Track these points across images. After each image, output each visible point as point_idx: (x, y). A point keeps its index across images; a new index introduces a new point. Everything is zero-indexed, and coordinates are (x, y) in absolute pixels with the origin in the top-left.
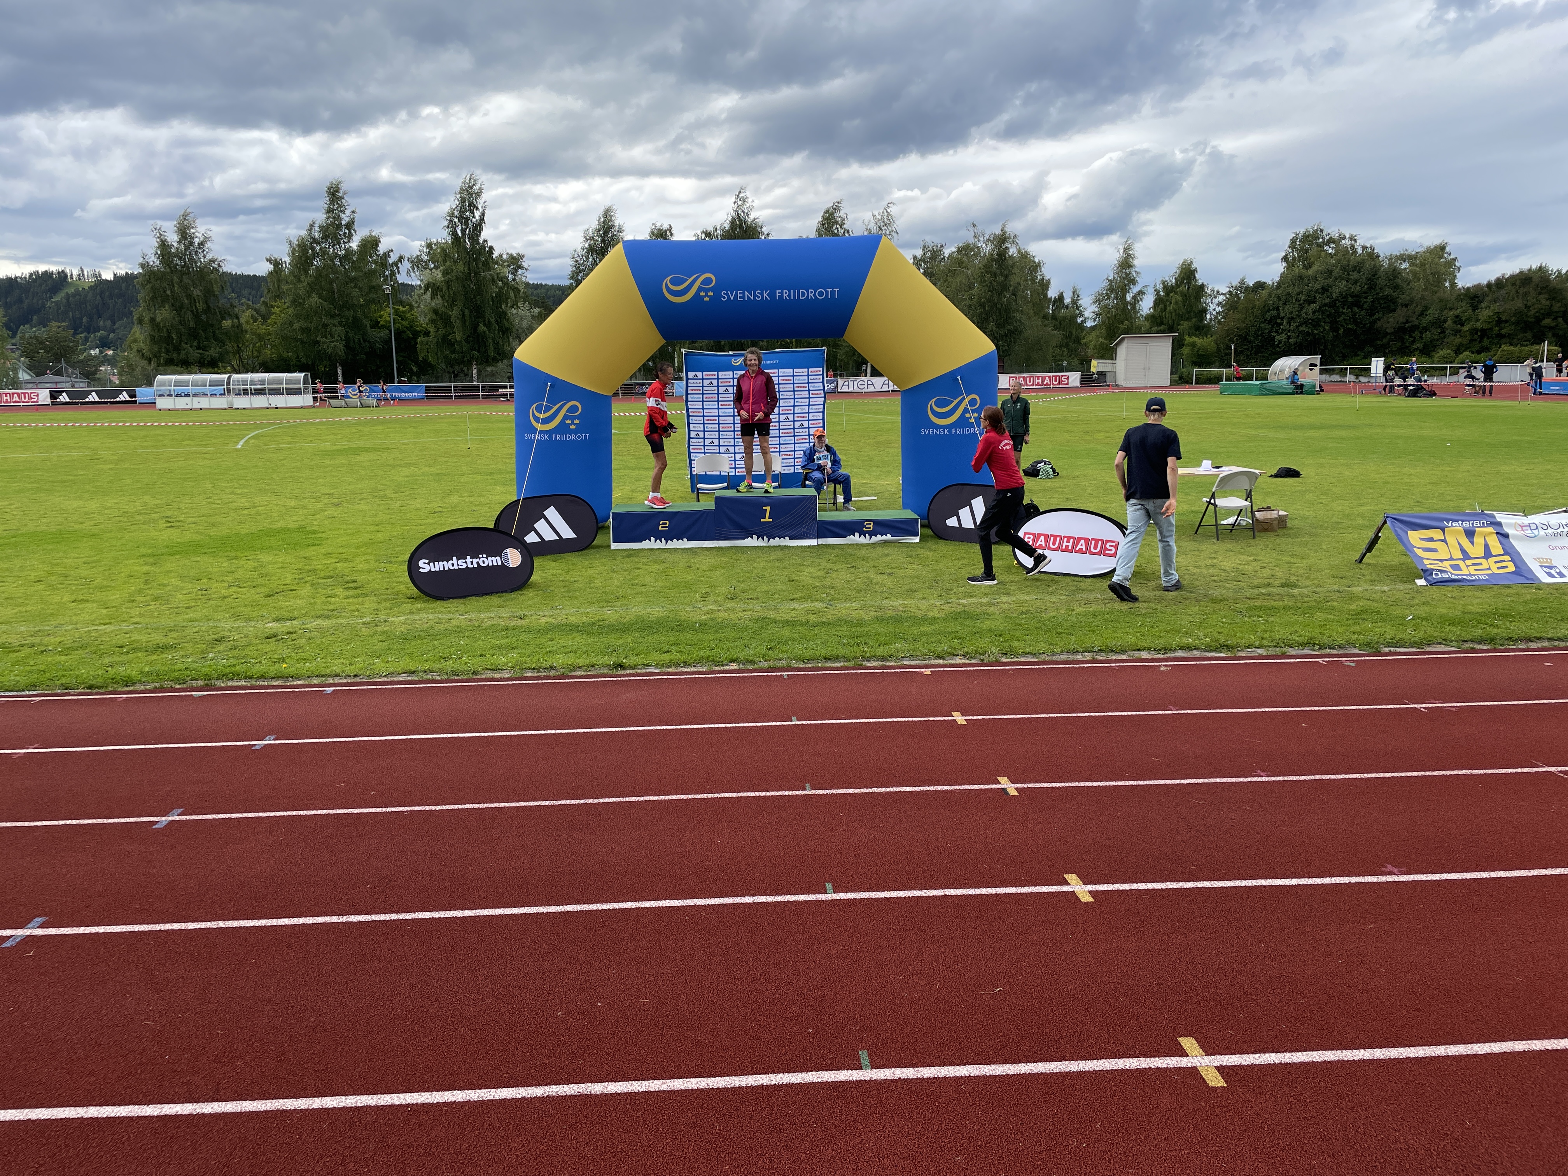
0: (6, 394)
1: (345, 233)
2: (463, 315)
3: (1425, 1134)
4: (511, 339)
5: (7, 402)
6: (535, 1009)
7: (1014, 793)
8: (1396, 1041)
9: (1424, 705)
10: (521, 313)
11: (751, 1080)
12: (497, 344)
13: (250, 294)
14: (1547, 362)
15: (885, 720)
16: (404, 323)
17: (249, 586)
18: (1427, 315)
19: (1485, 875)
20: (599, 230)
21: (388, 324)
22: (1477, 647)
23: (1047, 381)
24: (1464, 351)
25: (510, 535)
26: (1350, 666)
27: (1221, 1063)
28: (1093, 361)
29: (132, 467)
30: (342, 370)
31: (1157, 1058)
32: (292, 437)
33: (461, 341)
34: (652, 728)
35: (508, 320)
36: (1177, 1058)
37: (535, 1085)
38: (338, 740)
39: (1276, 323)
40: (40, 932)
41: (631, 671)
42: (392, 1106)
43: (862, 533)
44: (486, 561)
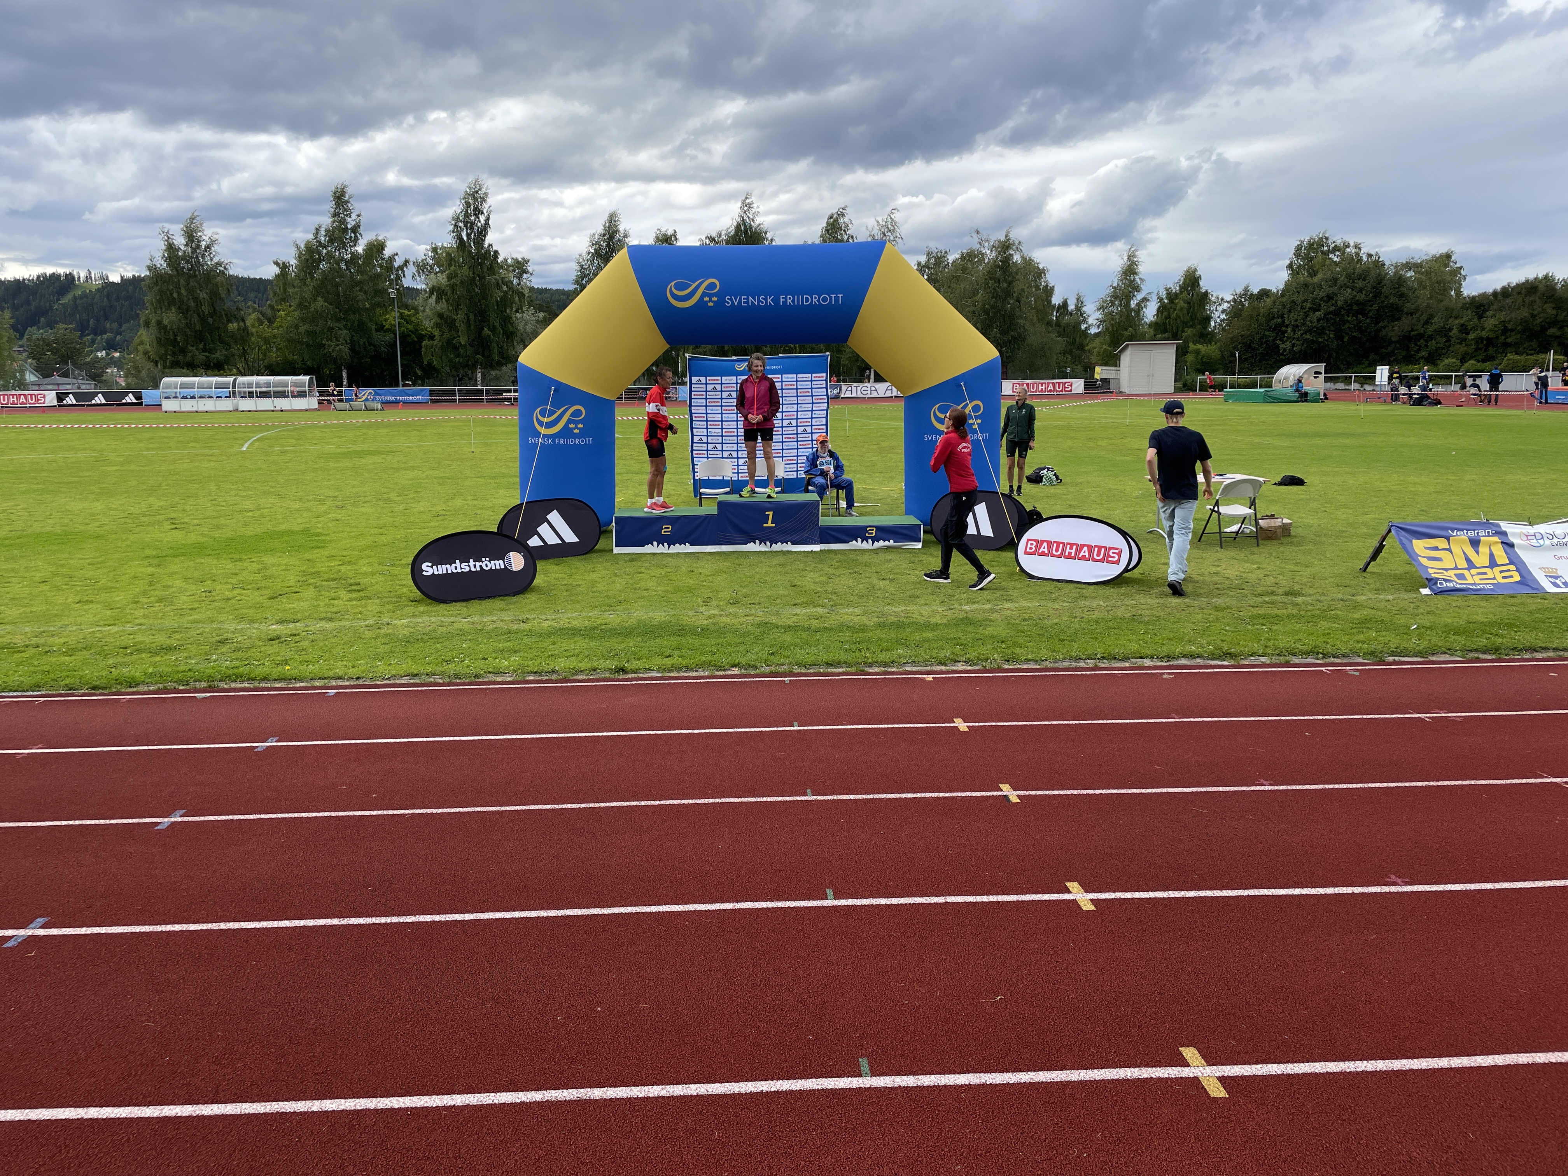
0: (13, 395)
1: (351, 237)
2: (468, 317)
3: (1427, 1147)
4: (515, 344)
5: (13, 403)
6: (534, 1014)
7: (1015, 800)
8: (1399, 1052)
9: (1428, 715)
10: (525, 317)
11: (750, 1086)
12: (502, 347)
13: (256, 297)
14: (1553, 371)
15: (886, 726)
16: (409, 327)
17: (253, 589)
18: (1432, 324)
19: (1489, 886)
20: (604, 235)
21: (393, 328)
22: (1482, 656)
23: (1051, 387)
24: (1469, 360)
25: (513, 539)
26: (1354, 675)
27: (1223, 1073)
28: (1096, 368)
29: (137, 468)
30: (347, 373)
31: (1158, 1069)
32: (297, 440)
33: (465, 345)
34: (654, 732)
35: (512, 324)
36: (1179, 1068)
37: (535, 1090)
38: (340, 742)
39: (1280, 331)
40: (42, 932)
41: (633, 676)
42: (392, 1110)
43: (865, 539)
44: (489, 565)
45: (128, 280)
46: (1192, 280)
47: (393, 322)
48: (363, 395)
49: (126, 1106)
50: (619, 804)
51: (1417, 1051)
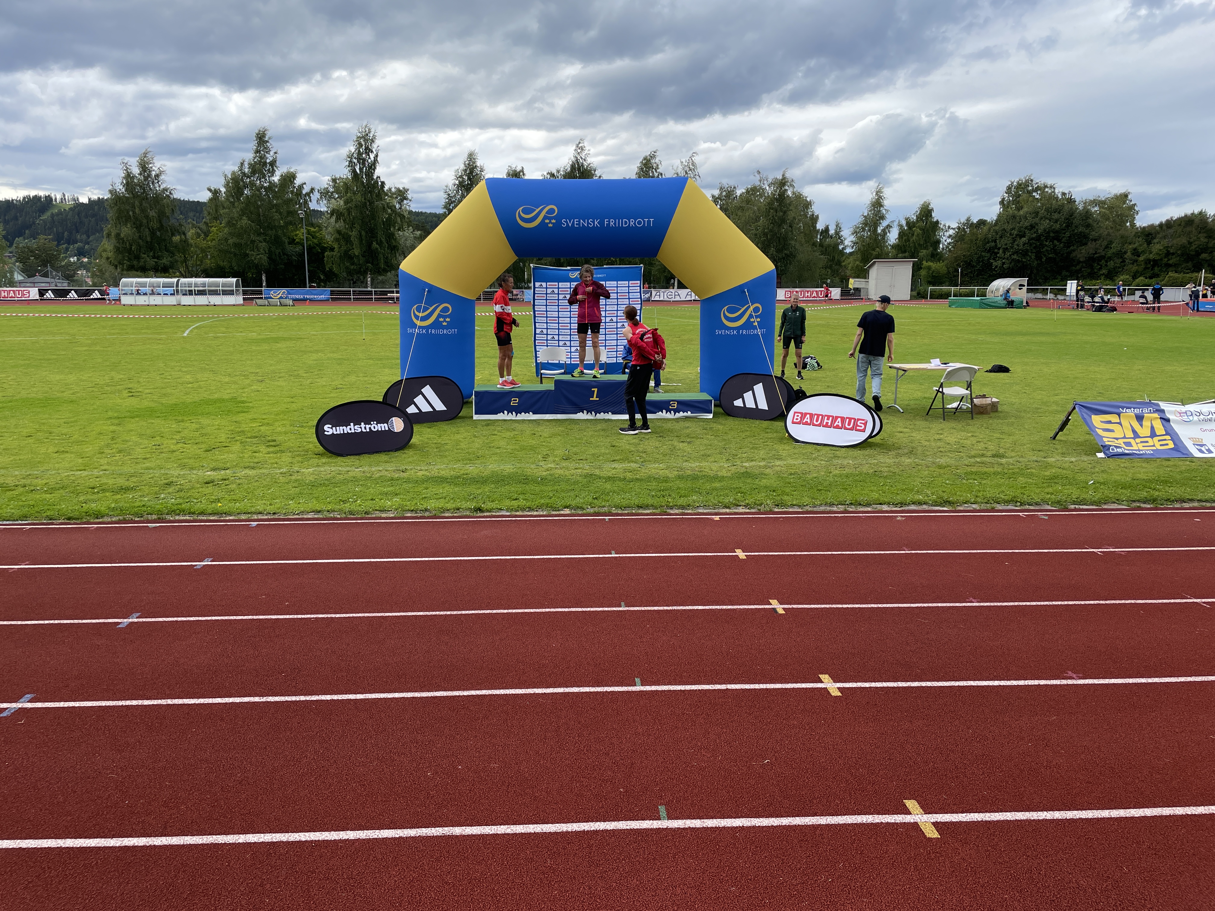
1: (269, 169)
2: (361, 234)
3: (1091, 877)
4: (397, 255)
6: (410, 771)
7: (782, 612)
9: (1100, 550)
10: (405, 234)
11: (575, 826)
12: (387, 258)
13: (194, 216)
15: (683, 554)
16: (314, 240)
17: (193, 443)
18: (1111, 248)
20: (466, 170)
21: (302, 242)
22: (1143, 505)
23: (814, 294)
24: (1139, 277)
25: (395, 407)
26: (1044, 519)
27: (936, 820)
28: (851, 279)
29: (102, 349)
30: (266, 276)
31: (887, 816)
32: (227, 328)
33: (358, 256)
34: (503, 557)
35: (395, 240)
36: (903, 816)
37: (410, 828)
38: (261, 562)
39: (993, 252)
40: (29, 705)
41: (488, 514)
42: (300, 842)
43: (668, 410)
44: (376, 427)
45: (94, 201)
46: (926, 212)
47: (302, 237)
48: (278, 294)
49: (95, 838)
50: (476, 612)
51: (1086, 804)
